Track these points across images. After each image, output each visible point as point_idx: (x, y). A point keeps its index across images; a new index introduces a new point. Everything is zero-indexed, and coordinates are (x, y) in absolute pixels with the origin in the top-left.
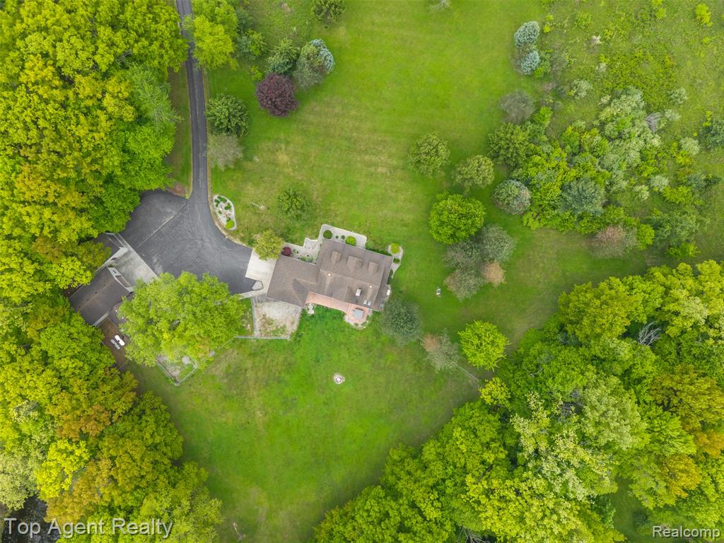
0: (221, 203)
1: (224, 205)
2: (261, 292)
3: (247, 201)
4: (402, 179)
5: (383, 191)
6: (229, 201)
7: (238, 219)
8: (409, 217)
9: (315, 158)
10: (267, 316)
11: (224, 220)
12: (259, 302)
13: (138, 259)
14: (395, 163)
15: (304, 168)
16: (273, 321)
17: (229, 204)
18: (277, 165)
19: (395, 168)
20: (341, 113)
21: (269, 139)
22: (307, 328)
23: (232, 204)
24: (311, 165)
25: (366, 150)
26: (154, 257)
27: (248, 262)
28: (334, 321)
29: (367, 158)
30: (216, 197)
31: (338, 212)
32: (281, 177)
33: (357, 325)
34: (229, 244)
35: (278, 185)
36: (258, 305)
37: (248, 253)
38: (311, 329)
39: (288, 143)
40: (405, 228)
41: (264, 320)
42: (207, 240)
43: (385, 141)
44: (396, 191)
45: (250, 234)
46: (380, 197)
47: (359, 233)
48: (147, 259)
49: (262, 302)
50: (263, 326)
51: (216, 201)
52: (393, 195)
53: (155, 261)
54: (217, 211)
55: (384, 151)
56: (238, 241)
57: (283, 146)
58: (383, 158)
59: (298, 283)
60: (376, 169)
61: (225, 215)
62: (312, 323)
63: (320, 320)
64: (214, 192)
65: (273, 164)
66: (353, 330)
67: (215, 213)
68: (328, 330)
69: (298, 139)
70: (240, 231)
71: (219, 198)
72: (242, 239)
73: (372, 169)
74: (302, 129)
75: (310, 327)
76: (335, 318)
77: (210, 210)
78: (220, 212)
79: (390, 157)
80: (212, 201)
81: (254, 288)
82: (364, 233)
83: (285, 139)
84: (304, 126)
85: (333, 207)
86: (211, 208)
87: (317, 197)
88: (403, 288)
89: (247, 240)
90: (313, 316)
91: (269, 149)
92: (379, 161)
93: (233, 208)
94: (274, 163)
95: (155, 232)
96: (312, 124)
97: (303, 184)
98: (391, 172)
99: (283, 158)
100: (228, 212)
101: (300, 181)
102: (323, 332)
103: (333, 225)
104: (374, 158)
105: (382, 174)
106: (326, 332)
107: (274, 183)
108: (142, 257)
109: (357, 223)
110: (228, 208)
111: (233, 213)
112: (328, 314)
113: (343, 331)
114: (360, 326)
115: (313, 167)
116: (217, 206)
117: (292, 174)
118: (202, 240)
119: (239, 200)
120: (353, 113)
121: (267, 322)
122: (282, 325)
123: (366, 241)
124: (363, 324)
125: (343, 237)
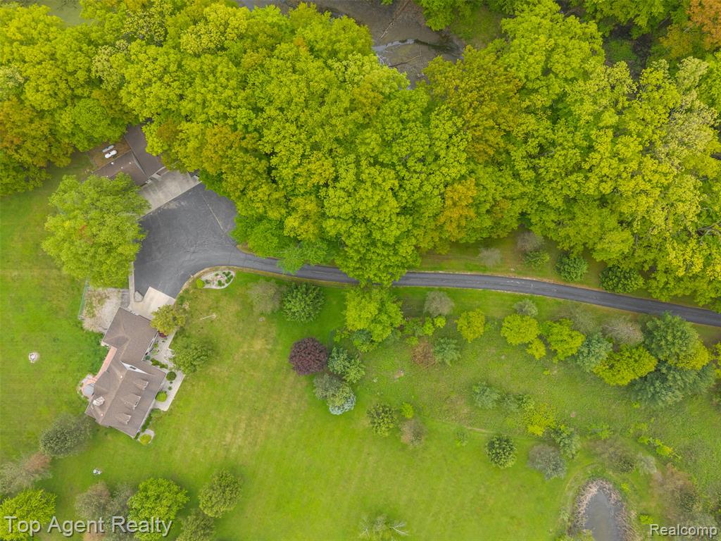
0: (226, 278)
1: (223, 281)
2: (132, 299)
3: (223, 303)
4: (216, 455)
5: (208, 435)
6: (226, 285)
7: (207, 291)
8: (177, 455)
9: (252, 375)
10: (108, 301)
11: (209, 277)
12: (123, 295)
13: (187, 187)
14: (233, 451)
15: (244, 363)
16: (102, 305)
17: (224, 285)
18: (252, 338)
19: (228, 450)
20: (291, 408)
21: (279, 335)
22: (88, 336)
23: (223, 287)
24: (246, 370)
25: (251, 426)
26: (186, 202)
27: (163, 292)
28: (90, 364)
29: (243, 425)
30: (233, 273)
31: (196, 388)
32: (240, 339)
33: (81, 386)
34: (185, 278)
35: (233, 335)
36: (120, 294)
37: (172, 295)
38: (86, 340)
39: (271, 352)
40: (167, 450)
41: (104, 296)
42: (192, 258)
43: (255, 445)
44: (205, 448)
45: (191, 299)
46: (203, 431)
47: (172, 404)
48: (185, 196)
49: (122, 298)
50: (99, 294)
51: (229, 273)
52: (203, 443)
53: (182, 203)
54: (219, 272)
55: (247, 442)
56: (186, 286)
57: (269, 347)
58: (240, 440)
59: (125, 342)
60: (230, 432)
61: (213, 279)
62: (92, 341)
63: (93, 351)
64: (238, 273)
65: (254, 334)
66: (78, 381)
67: (217, 270)
68: (83, 356)
69: (273, 362)
70: (194, 290)
71: (232, 277)
72: (187, 291)
73: (231, 428)
74: (283, 368)
75: (89, 340)
76: (93, 365)
77: (222, 265)
78: (217, 275)
79: (240, 447)
80: (229, 269)
81: (137, 293)
82: (170, 410)
83: (276, 350)
84: (285, 370)
85: (201, 384)
86: (223, 267)
87: (214, 371)
88: (109, 437)
89: (185, 296)
90: (99, 344)
91: (269, 333)
92: (238, 436)
93: (219, 288)
94: (254, 336)
95: (210, 208)
96: (285, 378)
97: (229, 358)
98: (225, 445)
99: (258, 345)
100: (216, 283)
101: (233, 357)
102: (81, 351)
103: (184, 381)
104: (241, 431)
105: (224, 437)
106: (81, 354)
107: (236, 331)
108: (188, 191)
109: (181, 404)
110: (220, 283)
111: (214, 287)
112: (98, 359)
113: (78, 370)
114: (80, 388)
115: (245, 372)
116: (224, 273)
117: (241, 350)
118: (194, 252)
119: (226, 295)
120: (289, 419)
121: (102, 299)
122: (96, 312)
123: (162, 409)
124: (81, 392)
125: (170, 388)
